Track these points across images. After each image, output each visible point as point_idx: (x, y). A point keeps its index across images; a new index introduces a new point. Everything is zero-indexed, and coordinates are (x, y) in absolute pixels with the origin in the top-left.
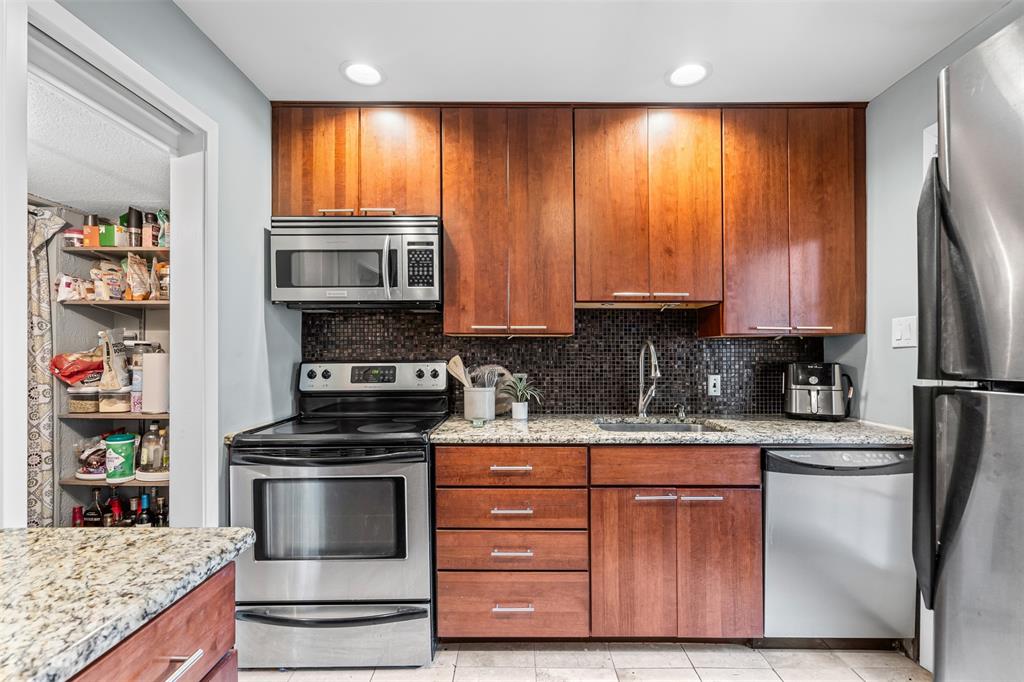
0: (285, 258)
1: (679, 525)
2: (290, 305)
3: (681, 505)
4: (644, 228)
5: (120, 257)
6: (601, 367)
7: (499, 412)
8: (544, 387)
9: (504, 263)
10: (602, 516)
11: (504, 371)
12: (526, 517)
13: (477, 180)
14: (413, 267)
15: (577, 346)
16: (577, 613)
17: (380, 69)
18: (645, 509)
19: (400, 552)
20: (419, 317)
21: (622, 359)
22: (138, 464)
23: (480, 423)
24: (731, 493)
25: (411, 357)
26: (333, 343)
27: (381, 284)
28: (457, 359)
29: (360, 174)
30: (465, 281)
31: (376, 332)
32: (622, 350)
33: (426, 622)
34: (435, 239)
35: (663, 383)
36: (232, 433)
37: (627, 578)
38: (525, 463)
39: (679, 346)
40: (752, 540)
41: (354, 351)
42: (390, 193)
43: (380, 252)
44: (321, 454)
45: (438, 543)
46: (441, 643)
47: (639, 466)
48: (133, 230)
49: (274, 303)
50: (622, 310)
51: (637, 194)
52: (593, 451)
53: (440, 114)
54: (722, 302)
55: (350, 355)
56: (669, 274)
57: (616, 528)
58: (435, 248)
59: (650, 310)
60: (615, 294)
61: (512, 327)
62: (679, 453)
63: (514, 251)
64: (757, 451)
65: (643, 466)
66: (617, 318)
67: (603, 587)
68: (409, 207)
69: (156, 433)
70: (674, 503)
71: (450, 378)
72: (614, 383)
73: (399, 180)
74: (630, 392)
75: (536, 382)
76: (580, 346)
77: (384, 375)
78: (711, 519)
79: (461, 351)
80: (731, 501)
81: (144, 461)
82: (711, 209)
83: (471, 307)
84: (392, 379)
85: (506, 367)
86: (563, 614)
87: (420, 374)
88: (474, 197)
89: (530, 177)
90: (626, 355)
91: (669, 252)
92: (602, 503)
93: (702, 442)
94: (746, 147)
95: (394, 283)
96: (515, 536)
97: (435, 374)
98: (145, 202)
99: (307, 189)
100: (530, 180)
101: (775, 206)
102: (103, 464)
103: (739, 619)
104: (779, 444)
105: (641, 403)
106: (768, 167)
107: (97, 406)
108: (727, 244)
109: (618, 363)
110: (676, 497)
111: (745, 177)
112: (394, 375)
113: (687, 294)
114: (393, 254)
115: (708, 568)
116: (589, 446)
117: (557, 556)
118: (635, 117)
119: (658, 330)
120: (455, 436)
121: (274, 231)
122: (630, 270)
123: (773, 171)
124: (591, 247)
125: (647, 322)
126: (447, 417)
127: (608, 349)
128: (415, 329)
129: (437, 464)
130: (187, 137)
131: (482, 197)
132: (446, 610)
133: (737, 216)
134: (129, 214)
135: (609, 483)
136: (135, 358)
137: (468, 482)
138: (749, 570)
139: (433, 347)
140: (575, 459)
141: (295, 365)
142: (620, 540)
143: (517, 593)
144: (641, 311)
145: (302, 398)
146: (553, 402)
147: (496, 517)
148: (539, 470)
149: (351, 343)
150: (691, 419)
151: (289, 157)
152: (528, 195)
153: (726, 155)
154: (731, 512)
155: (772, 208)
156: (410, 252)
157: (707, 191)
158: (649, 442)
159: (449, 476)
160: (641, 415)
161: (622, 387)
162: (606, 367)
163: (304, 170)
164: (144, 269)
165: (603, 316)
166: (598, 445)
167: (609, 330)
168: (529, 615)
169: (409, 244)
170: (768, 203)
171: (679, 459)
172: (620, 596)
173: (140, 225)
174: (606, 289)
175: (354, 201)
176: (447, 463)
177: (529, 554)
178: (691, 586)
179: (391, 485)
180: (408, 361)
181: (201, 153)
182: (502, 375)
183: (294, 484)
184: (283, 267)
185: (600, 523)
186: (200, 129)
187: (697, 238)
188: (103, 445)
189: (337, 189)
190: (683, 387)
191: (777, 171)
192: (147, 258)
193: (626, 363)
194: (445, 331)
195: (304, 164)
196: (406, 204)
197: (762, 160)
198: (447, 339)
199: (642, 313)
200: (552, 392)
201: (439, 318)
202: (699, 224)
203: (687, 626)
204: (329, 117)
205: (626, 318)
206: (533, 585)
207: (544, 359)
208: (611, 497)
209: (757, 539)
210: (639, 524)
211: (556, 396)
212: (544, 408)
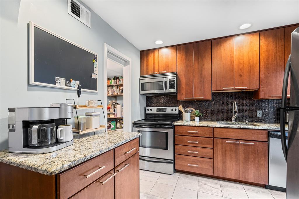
0: (143, 84)
1: (240, 150)
2: (144, 94)
3: (241, 145)
4: (233, 69)
5: (113, 86)
6: (221, 108)
7: (192, 119)
8: (204, 113)
9: (192, 82)
10: (217, 145)
11: (193, 109)
12: (196, 144)
13: (186, 62)
14: (170, 84)
15: (214, 102)
16: (210, 169)
17: (162, 41)
18: (229, 145)
19: (167, 148)
20: (172, 96)
21: (228, 106)
22: (116, 128)
23: (186, 121)
24: (257, 143)
25: (170, 106)
26: (153, 103)
27: (163, 89)
28: (181, 106)
29: (158, 64)
30: (183, 87)
31: (162, 100)
32: (228, 104)
33: (172, 165)
34: (175, 78)
35: (241, 113)
36: (134, 121)
37: (224, 162)
38: (197, 131)
39: (246, 102)
40: (265, 157)
41: (157, 104)
42: (165, 68)
43: (163, 82)
44: (151, 126)
45: (175, 148)
46: (176, 171)
47: (227, 133)
48: (115, 81)
49: (141, 94)
50: (227, 92)
51: (231, 60)
52: (214, 129)
53: (176, 47)
54: (259, 89)
55: (156, 105)
56: (241, 82)
57: (221, 149)
58: (175, 80)
59: (237, 92)
60: (223, 88)
61: (194, 98)
62: (240, 131)
63: (195, 79)
64: (267, 131)
65: (229, 133)
66: (226, 94)
67: (217, 163)
68: (169, 71)
69: (119, 121)
70: (238, 144)
71: (179, 111)
72: (225, 113)
73: (167, 64)
74: (230, 115)
75: (202, 112)
76: (215, 102)
77: (164, 110)
78: (251, 149)
79: (182, 104)
80: (257, 145)
81: (117, 127)
82: (255, 62)
83: (184, 93)
84: (166, 111)
85: (194, 108)
86: (206, 169)
87: (172, 110)
88: (185, 66)
89: (199, 60)
90: (229, 105)
91: (241, 76)
92: (217, 142)
93: (247, 128)
94: (268, 42)
95: (166, 88)
96: (194, 148)
97: (176, 110)
98: (117, 75)
99: (147, 69)
100: (199, 61)
101: (279, 59)
102: (110, 127)
103: (260, 178)
104: (274, 130)
105: (233, 118)
106: (277, 47)
107: (109, 116)
108: (261, 72)
109: (226, 107)
110: (239, 142)
111: (268, 51)
112: (166, 110)
113: (246, 87)
114: (166, 82)
115: (249, 163)
116: (213, 128)
117: (205, 154)
118: (230, 39)
119: (240, 98)
120: (180, 124)
121: (141, 79)
122: (228, 82)
123: (279, 48)
124: (216, 76)
125: (236, 95)
126: (179, 120)
127: (223, 103)
128: (171, 99)
129: (175, 130)
130: (126, 63)
131: (187, 66)
132: (177, 163)
133: (265, 63)
134: (114, 78)
135: (219, 137)
136: (115, 106)
137: (182, 134)
138: (263, 165)
139: (175, 103)
140: (209, 130)
141: (145, 108)
142: (222, 152)
143: (194, 162)
144: (234, 92)
145: (146, 115)
146: (207, 117)
147: (189, 143)
148: (200, 133)
149: (156, 102)
150: (249, 123)
151: (144, 62)
152: (199, 65)
153: (261, 45)
154: (257, 148)
155: (278, 60)
156: (169, 81)
157: (254, 57)
158: (230, 127)
159: (178, 133)
160: (233, 121)
161: (228, 114)
162: (222, 108)
163: (147, 65)
164: (117, 88)
165: (222, 94)
166: (216, 127)
167: (224, 98)
168: (197, 167)
169: (169, 79)
170: (276, 58)
171: (240, 132)
172: (222, 166)
173: (116, 80)
174: (221, 87)
175: (157, 70)
176: (177, 130)
177: (197, 152)
178: (244, 167)
179: (165, 133)
180: (170, 107)
181: (128, 66)
182: (193, 110)
183: (144, 132)
184: (143, 86)
185: (216, 147)
186: (128, 61)
187: (250, 71)
188: (110, 123)
189: (153, 68)
190: (248, 114)
191: (280, 48)
192: (117, 86)
193: (229, 107)
194: (178, 99)
195: (147, 63)
196: (169, 70)
197: (274, 45)
198: (178, 101)
199: (234, 93)
200: (207, 115)
201: (176, 96)
202: (251, 67)
203: (242, 178)
204: (152, 52)
205: (229, 94)
206: (198, 160)
207: (204, 106)
208: (220, 141)
209: (266, 156)
210: (228, 149)
211: (208, 116)
212: (204, 119)
